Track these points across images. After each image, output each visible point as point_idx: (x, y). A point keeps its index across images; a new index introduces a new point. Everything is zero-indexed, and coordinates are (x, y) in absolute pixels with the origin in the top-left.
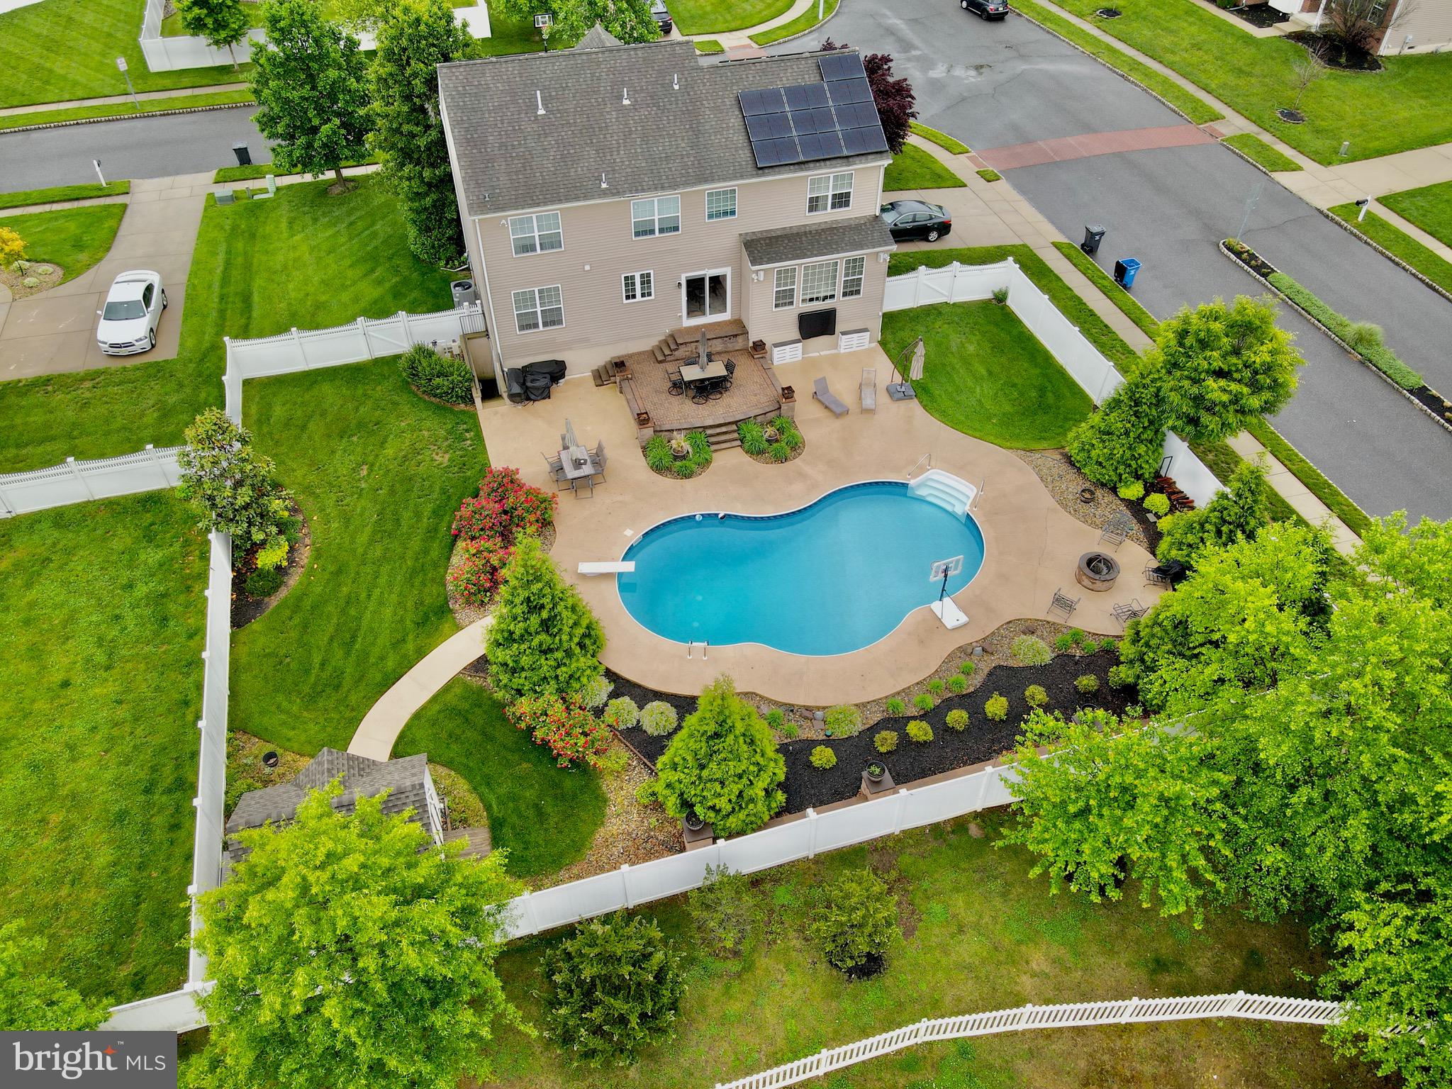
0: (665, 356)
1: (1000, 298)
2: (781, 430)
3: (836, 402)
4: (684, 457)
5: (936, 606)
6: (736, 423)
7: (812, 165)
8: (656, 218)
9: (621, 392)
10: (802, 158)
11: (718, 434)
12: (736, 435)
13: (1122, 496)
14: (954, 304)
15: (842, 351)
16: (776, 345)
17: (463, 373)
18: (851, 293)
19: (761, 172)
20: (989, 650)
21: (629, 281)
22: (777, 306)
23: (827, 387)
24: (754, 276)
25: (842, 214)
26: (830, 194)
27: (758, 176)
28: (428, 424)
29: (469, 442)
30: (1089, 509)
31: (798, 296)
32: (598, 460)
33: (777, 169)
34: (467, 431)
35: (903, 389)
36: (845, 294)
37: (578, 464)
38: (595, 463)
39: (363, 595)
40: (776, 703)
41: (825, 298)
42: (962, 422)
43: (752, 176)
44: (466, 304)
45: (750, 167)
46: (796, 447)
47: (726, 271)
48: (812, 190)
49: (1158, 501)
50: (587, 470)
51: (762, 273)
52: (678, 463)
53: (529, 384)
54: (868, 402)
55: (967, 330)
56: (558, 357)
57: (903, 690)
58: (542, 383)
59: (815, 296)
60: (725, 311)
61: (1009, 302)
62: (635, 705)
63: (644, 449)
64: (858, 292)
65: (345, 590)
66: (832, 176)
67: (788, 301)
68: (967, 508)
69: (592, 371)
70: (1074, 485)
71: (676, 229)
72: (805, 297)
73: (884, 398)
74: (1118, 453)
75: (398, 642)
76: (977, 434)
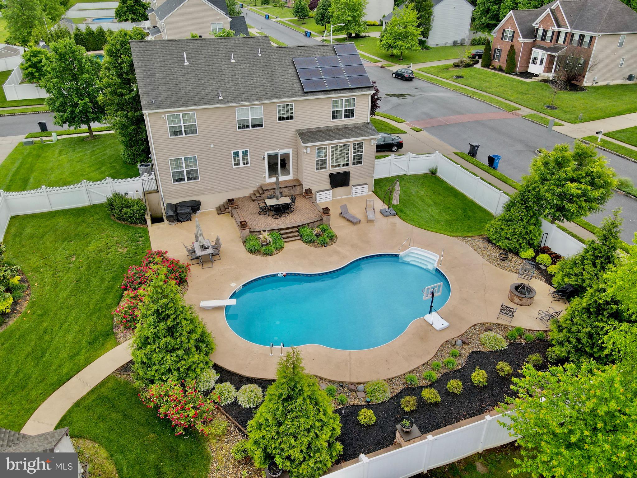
0: (257, 197)
1: (433, 172)
2: (323, 231)
3: (353, 217)
4: (267, 245)
5: (428, 317)
6: (297, 227)
7: (333, 92)
8: (250, 118)
9: (232, 216)
10: (328, 88)
11: (288, 233)
12: (297, 233)
13: (522, 257)
14: (410, 175)
15: (354, 196)
16: (318, 192)
17: (140, 206)
18: (357, 163)
19: (306, 94)
20: (466, 341)
21: (236, 154)
22: (318, 169)
23: (347, 210)
24: (305, 151)
25: (350, 121)
26: (344, 109)
27: (305, 96)
28: (118, 234)
29: (141, 242)
30: (506, 263)
31: (329, 164)
32: (217, 246)
33: (315, 93)
34: (141, 237)
35: (389, 211)
36: (354, 164)
37: (203, 247)
38: (213, 248)
39: (57, 327)
40: (330, 381)
41: (344, 165)
42: (424, 225)
43: (301, 96)
44: (146, 174)
45: (300, 92)
46: (332, 238)
47: (290, 151)
48: (334, 107)
49: (544, 258)
50: (210, 251)
51: (309, 149)
52: (264, 248)
53: (179, 211)
54: (371, 216)
55: (419, 186)
56: (197, 199)
57: (415, 369)
58: (186, 210)
59: (338, 164)
60: (289, 174)
61: (438, 174)
62: (234, 388)
63: (244, 242)
64: (361, 163)
65: (45, 325)
66: (344, 99)
67: (323, 166)
68: (436, 265)
69: (216, 208)
70: (495, 253)
71: (261, 125)
72: (333, 164)
73: (379, 216)
74: (518, 231)
75: (74, 355)
76: (434, 230)
